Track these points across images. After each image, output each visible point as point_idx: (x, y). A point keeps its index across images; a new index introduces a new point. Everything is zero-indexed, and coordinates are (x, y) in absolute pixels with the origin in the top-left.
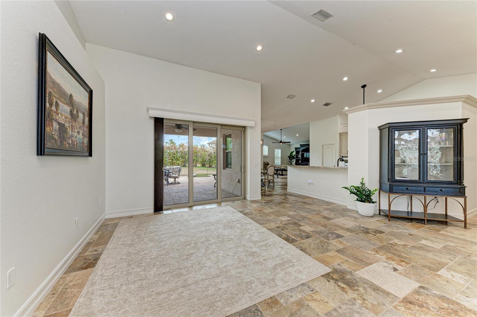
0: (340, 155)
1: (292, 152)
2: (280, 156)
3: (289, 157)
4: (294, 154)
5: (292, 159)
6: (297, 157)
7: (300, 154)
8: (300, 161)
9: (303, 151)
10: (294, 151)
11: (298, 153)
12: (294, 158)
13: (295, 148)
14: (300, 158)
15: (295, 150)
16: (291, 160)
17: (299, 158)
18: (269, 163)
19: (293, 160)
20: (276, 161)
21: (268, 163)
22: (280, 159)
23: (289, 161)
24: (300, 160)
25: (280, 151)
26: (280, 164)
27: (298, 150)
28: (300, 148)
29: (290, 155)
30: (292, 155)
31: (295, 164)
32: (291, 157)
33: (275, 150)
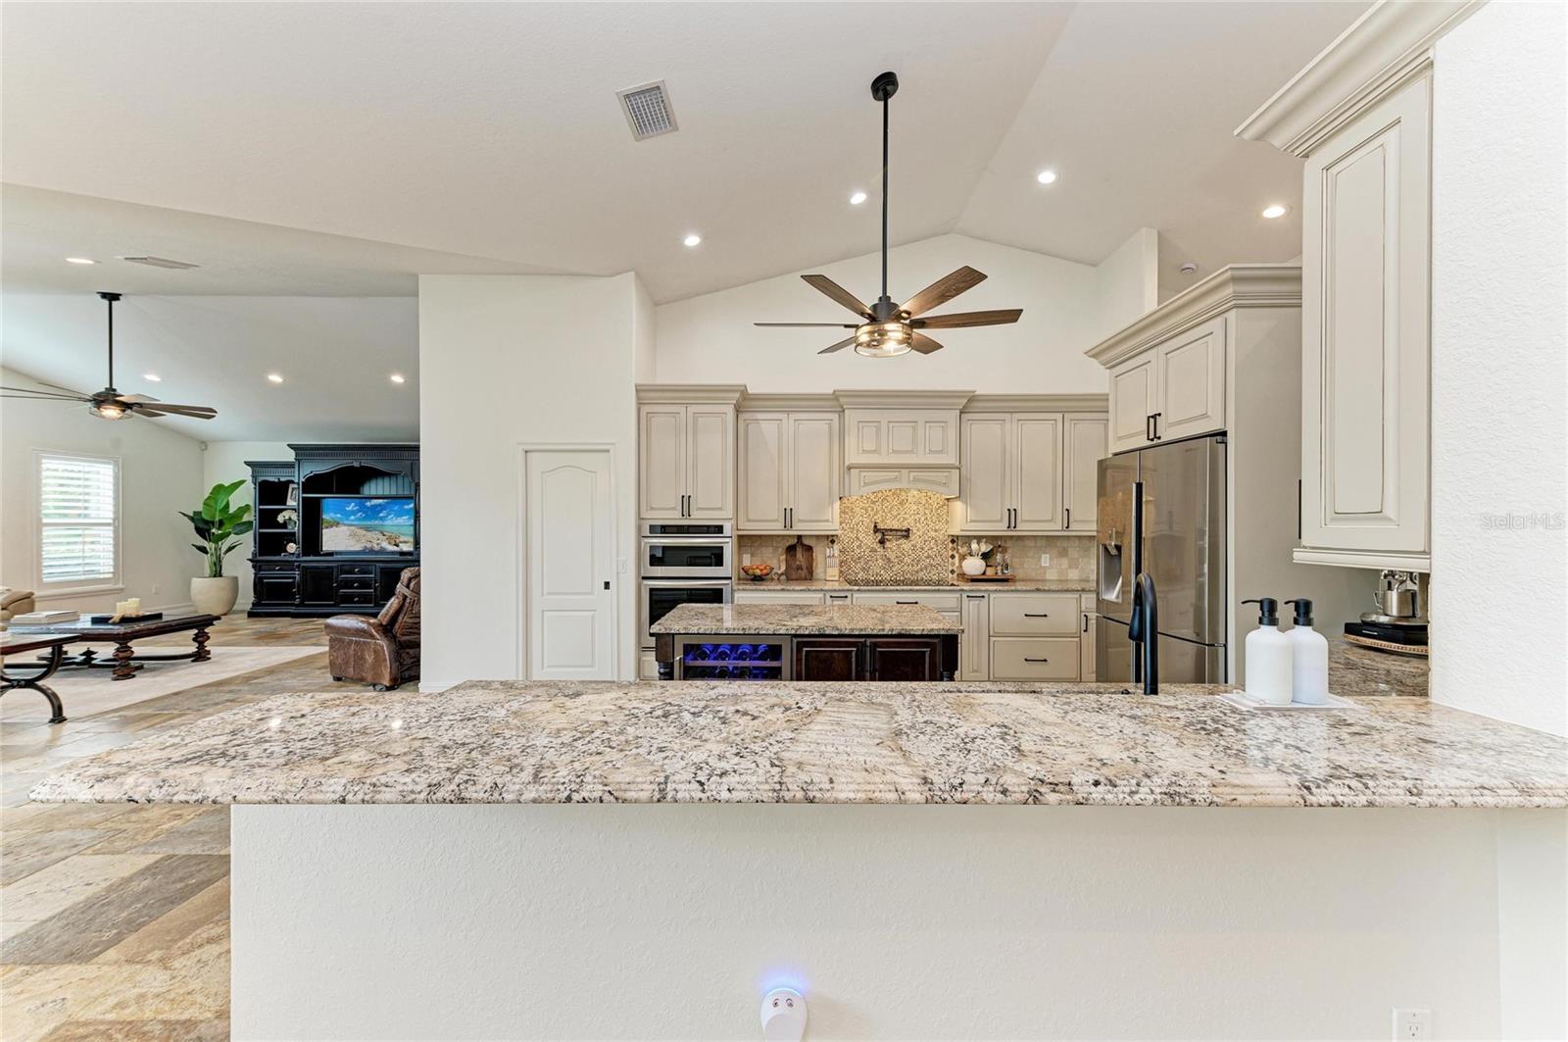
0: (640, 518)
1: (223, 491)
2: (107, 513)
3: (196, 517)
4: (245, 497)
5: (226, 535)
6: (267, 518)
7: (291, 503)
8: (291, 548)
9: (313, 484)
10: (243, 482)
11: (271, 493)
12: (243, 527)
13: (250, 464)
14: (296, 528)
15: (254, 477)
16: (216, 539)
17: (284, 525)
19: (232, 539)
20: (57, 550)
22: (107, 532)
23: (203, 550)
24: (291, 538)
25: (101, 472)
26: (105, 565)
27: (277, 480)
28: (297, 466)
29: (202, 506)
30: (227, 506)
31: (251, 564)
32: (214, 516)
33: (39, 463)
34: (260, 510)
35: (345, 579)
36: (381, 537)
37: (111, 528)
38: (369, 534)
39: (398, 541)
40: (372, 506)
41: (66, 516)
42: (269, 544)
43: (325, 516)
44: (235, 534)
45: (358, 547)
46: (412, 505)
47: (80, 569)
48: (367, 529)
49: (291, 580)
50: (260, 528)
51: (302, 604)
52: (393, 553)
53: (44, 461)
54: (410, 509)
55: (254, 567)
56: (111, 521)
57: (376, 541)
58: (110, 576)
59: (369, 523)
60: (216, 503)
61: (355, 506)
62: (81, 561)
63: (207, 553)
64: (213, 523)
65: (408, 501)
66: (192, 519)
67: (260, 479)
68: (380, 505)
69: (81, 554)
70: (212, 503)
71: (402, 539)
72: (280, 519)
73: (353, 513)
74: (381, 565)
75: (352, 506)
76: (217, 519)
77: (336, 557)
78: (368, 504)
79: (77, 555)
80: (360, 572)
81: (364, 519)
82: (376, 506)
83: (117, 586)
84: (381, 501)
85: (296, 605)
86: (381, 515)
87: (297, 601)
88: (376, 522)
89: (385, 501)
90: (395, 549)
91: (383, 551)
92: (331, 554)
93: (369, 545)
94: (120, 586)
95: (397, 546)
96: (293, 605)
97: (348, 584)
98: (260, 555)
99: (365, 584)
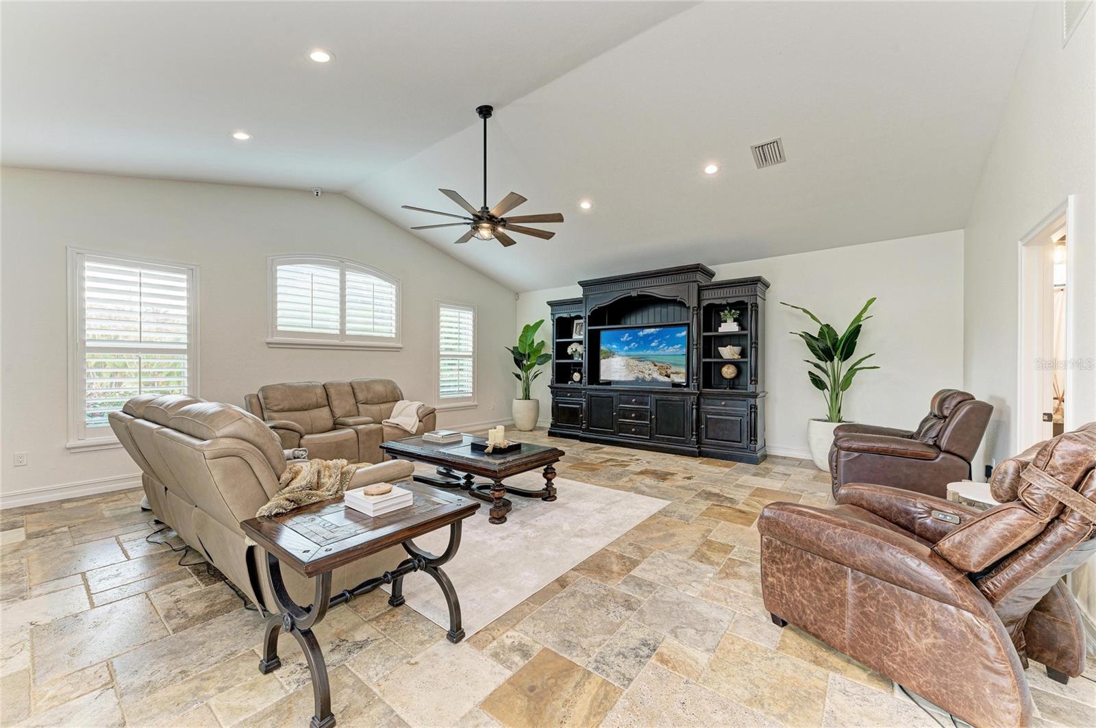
1: (529, 330)
2: (468, 346)
3: (515, 351)
4: (546, 335)
5: (532, 366)
6: (561, 350)
7: (576, 337)
8: (576, 376)
9: (597, 316)
10: (544, 321)
11: (563, 327)
12: (544, 359)
13: (550, 304)
14: (582, 359)
15: (553, 315)
16: (526, 369)
17: (573, 356)
18: (403, 387)
19: (536, 368)
20: (445, 375)
21: (395, 388)
22: (469, 363)
23: (518, 376)
24: (577, 368)
25: (467, 317)
26: (468, 387)
27: (568, 316)
28: (584, 302)
29: (518, 342)
30: (533, 342)
31: (550, 390)
32: (525, 350)
33: (439, 311)
34: (557, 343)
35: (622, 409)
36: (652, 367)
37: (472, 359)
38: (641, 364)
39: (669, 371)
40: (644, 335)
41: (451, 350)
42: (562, 373)
43: (602, 348)
44: (539, 364)
45: (631, 378)
46: (684, 333)
47: (456, 389)
48: (640, 359)
49: (578, 406)
50: (557, 359)
51: (587, 430)
52: (664, 383)
53: (441, 309)
54: (683, 337)
55: (552, 392)
56: (471, 354)
57: (647, 372)
58: (471, 395)
59: (641, 353)
60: (526, 339)
61: (629, 336)
62: (457, 384)
63: (521, 379)
64: (524, 355)
65: (679, 329)
66: (513, 352)
67: (557, 316)
68: (652, 334)
69: (457, 378)
70: (524, 339)
71: (674, 369)
72: (569, 351)
73: (628, 343)
74: (657, 397)
75: (626, 337)
76: (527, 353)
77: (613, 387)
78: (641, 334)
79: (454, 379)
80: (636, 403)
81: (637, 349)
82: (648, 335)
83: (474, 404)
84: (652, 330)
85: (583, 430)
86: (653, 344)
87: (584, 426)
88: (648, 352)
89: (657, 329)
90: (666, 379)
91: (654, 381)
92: (609, 383)
93: (641, 376)
94: (476, 403)
95: (669, 377)
96: (580, 429)
97: (625, 414)
98: (588, 384)
99: (640, 415)
